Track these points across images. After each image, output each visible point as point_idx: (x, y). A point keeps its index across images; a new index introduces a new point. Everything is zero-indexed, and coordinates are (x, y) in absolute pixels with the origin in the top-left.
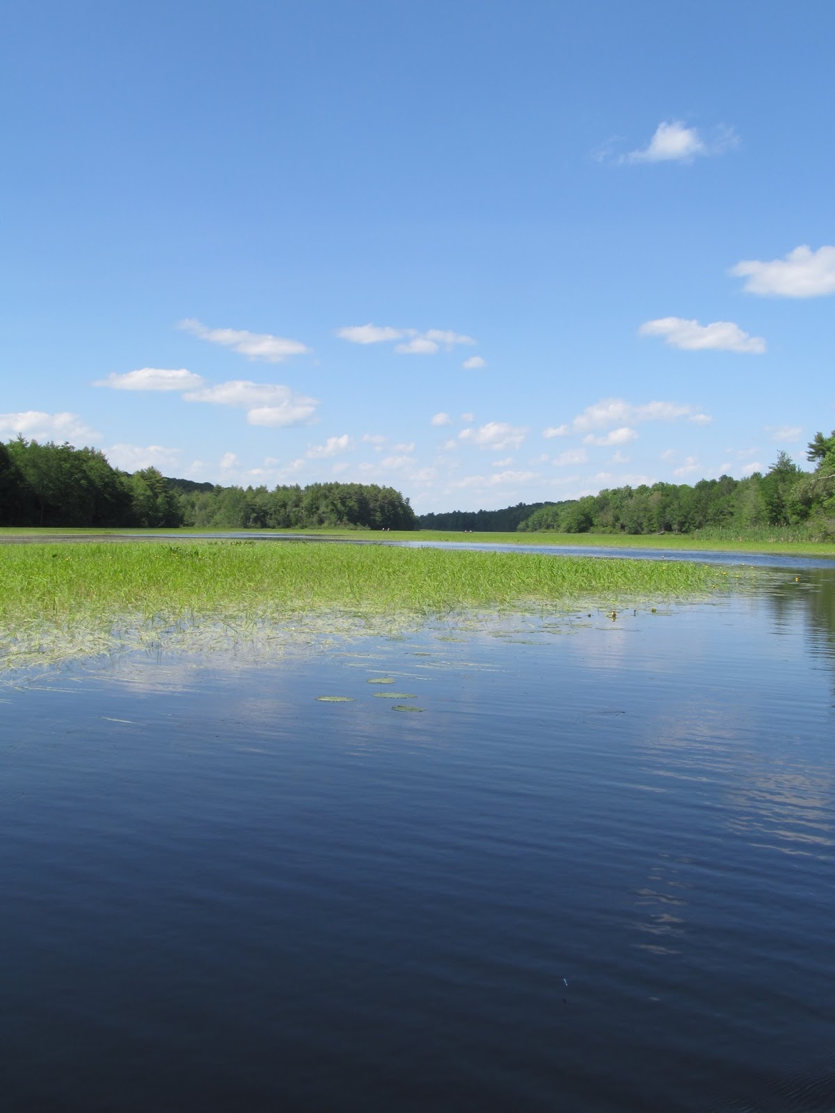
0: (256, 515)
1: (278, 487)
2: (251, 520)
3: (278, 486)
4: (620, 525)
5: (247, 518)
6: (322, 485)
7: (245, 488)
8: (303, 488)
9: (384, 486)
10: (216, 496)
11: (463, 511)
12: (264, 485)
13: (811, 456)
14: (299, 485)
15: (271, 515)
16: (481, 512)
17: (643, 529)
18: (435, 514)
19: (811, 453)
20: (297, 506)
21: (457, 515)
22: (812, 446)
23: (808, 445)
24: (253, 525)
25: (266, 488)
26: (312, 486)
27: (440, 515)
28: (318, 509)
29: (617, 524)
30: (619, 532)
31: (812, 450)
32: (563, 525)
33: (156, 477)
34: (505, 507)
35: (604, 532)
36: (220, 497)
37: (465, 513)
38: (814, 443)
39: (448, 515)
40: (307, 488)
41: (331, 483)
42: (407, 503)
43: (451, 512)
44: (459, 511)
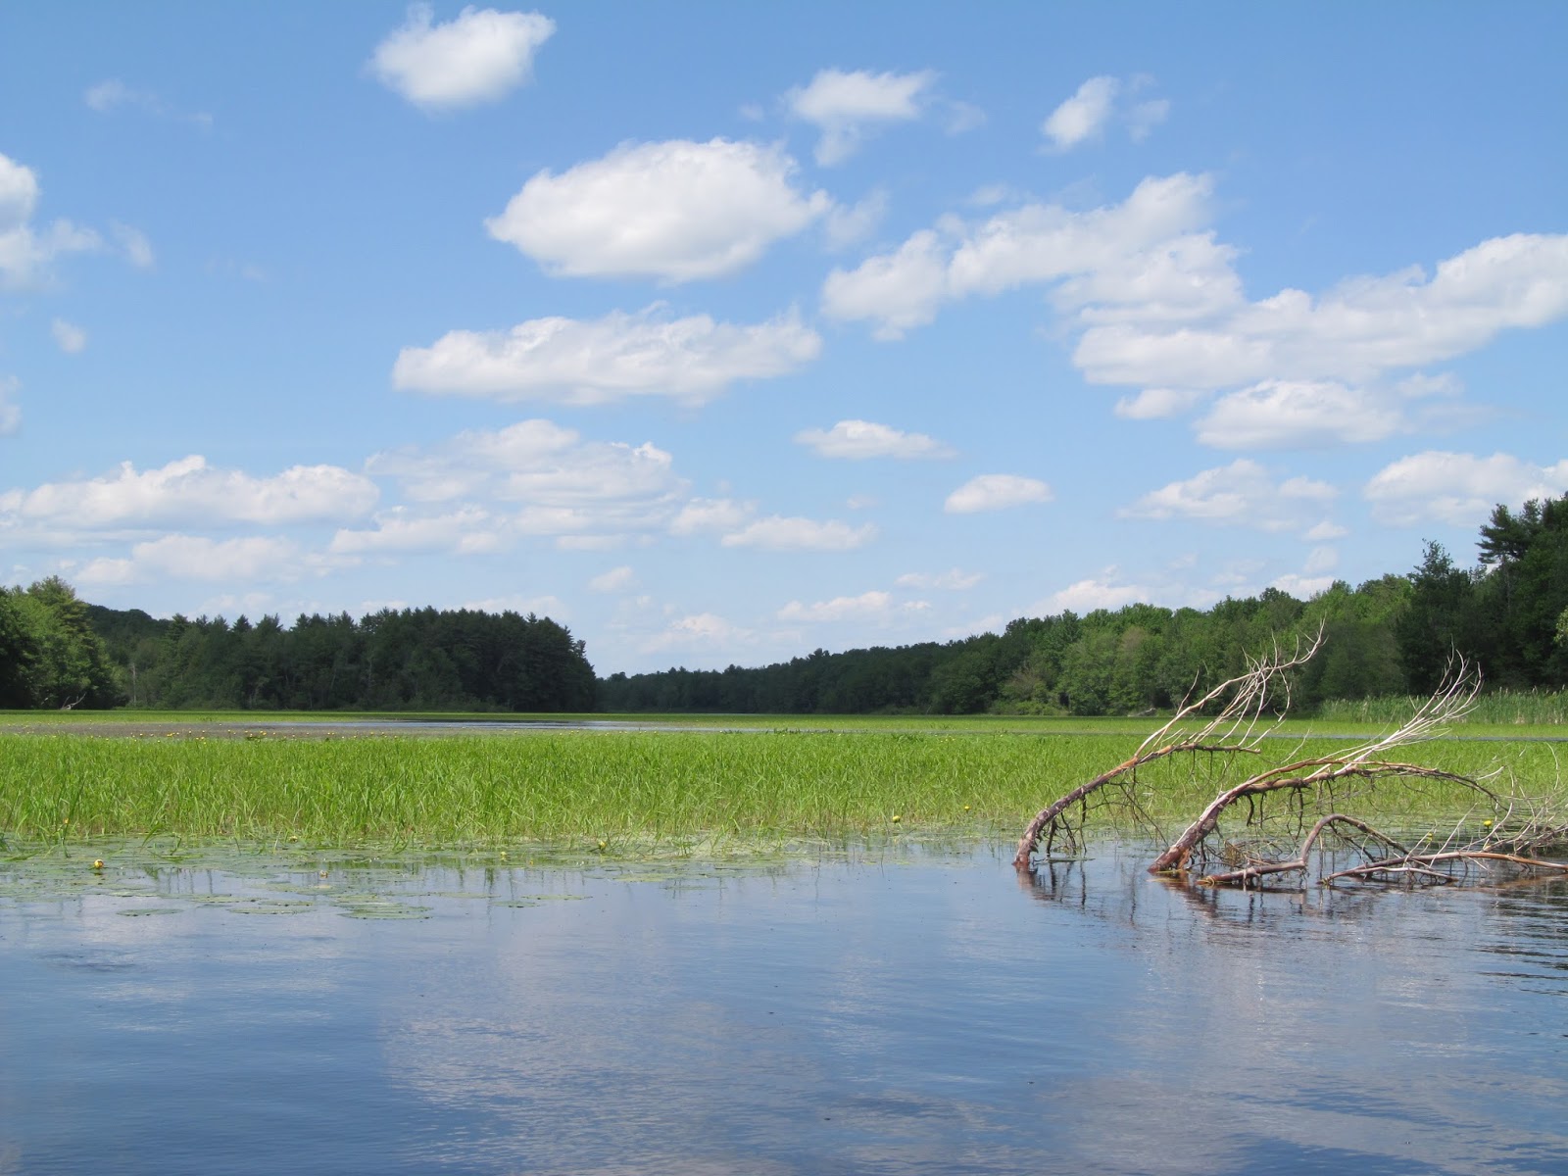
0: (267, 680)
1: (303, 619)
2: (257, 691)
3: (303, 616)
4: (1057, 696)
5: (248, 688)
6: (400, 614)
7: (231, 623)
8: (357, 621)
9: (533, 616)
10: (175, 639)
11: (691, 669)
12: (272, 615)
13: (1486, 551)
14: (350, 614)
15: (299, 680)
16: (732, 671)
17: (1107, 704)
18: (629, 676)
19: (1485, 546)
20: (354, 659)
21: (678, 677)
22: (1487, 532)
23: (1481, 530)
24: (261, 702)
25: (276, 620)
26: (379, 617)
27: (639, 677)
28: (399, 666)
29: (1051, 694)
30: (1055, 711)
31: (1488, 540)
32: (936, 698)
33: (64, 600)
34: (785, 659)
35: (1023, 712)
36: (183, 642)
37: (697, 674)
38: (1491, 526)
39: (657, 679)
40: (367, 620)
41: (417, 611)
42: (581, 652)
43: (666, 670)
44: (682, 669)
